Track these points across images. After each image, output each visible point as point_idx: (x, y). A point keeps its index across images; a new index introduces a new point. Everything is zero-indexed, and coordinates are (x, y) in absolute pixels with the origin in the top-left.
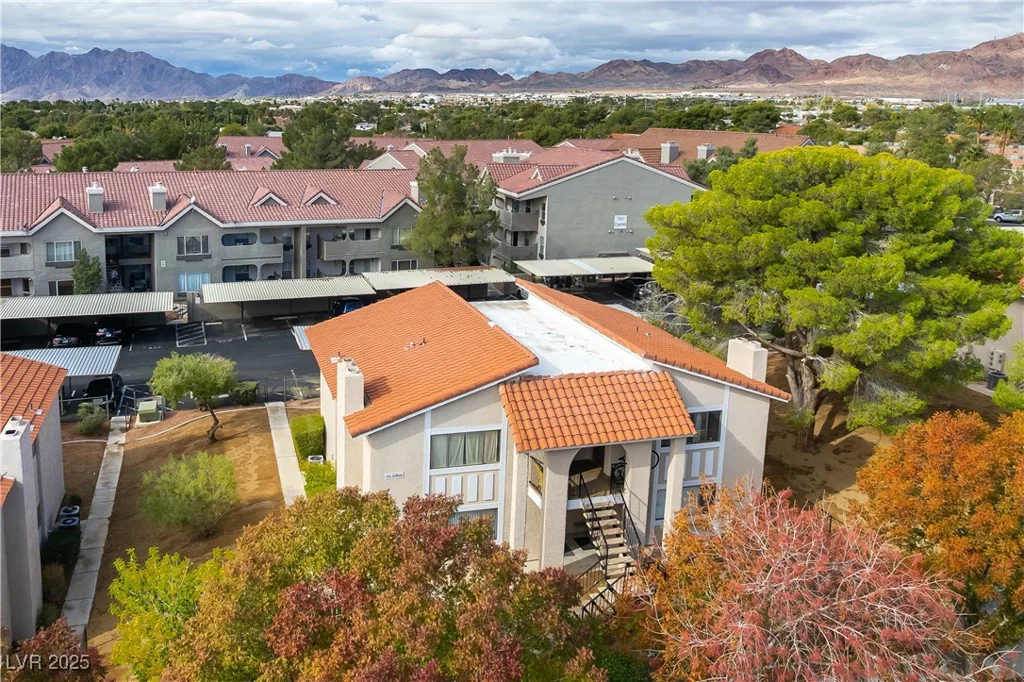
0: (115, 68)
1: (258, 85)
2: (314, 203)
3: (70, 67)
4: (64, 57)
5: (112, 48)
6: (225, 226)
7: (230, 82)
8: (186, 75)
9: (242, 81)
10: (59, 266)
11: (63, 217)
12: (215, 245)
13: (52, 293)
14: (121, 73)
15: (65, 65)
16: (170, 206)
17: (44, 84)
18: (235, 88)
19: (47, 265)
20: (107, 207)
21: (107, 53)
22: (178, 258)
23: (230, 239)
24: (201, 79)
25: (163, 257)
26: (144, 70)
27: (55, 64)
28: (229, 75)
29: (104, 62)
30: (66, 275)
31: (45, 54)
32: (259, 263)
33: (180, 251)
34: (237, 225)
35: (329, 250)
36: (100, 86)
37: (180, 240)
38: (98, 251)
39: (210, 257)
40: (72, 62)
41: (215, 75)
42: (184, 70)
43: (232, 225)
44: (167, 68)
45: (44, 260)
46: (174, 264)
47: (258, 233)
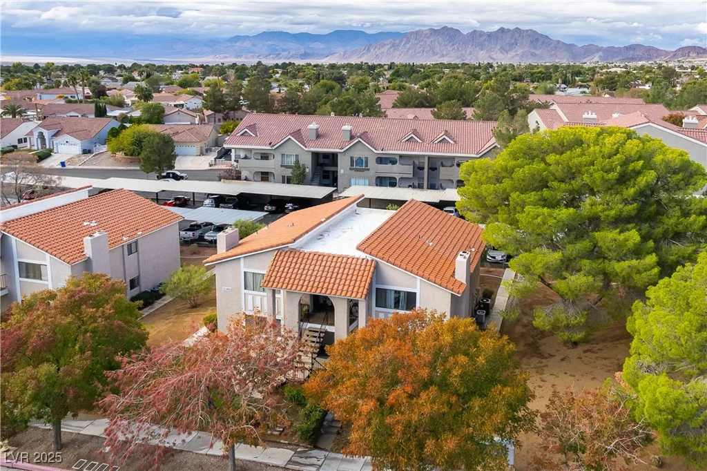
0: (513, 41)
1: (611, 52)
2: (440, 142)
3: (485, 40)
4: (481, 34)
5: (512, 27)
6: (378, 152)
7: (590, 50)
8: (560, 45)
9: (599, 49)
10: (287, 167)
11: (290, 142)
12: (372, 163)
13: (283, 182)
14: (516, 44)
15: (482, 39)
16: (352, 138)
17: (468, 51)
18: (593, 54)
19: (282, 166)
20: (318, 136)
21: (509, 30)
22: (350, 169)
23: (381, 160)
24: (570, 48)
25: (343, 169)
26: (532, 42)
27: (477, 38)
28: (590, 45)
29: (508, 36)
30: (288, 173)
31: (470, 31)
32: (398, 177)
33: (352, 165)
34: (384, 152)
35: (444, 173)
36: (502, 53)
37: (352, 158)
38: (307, 161)
39: (368, 170)
40: (486, 36)
41: (580, 45)
42: (559, 42)
43: (381, 152)
44: (547, 41)
45: (280, 163)
46: (348, 172)
47: (398, 158)
